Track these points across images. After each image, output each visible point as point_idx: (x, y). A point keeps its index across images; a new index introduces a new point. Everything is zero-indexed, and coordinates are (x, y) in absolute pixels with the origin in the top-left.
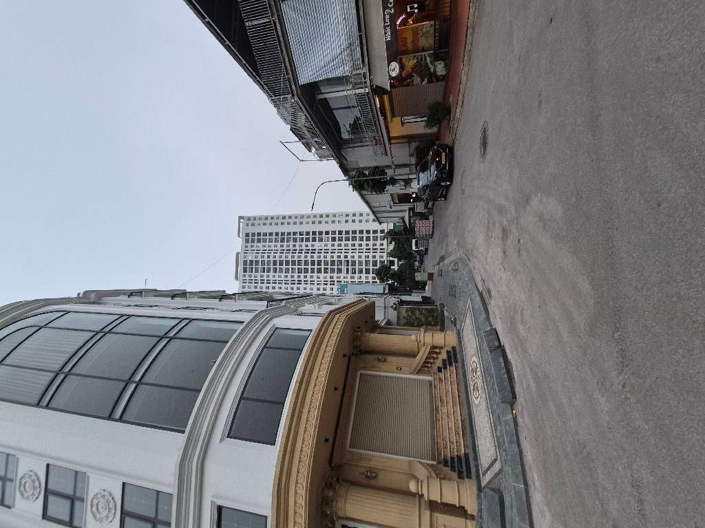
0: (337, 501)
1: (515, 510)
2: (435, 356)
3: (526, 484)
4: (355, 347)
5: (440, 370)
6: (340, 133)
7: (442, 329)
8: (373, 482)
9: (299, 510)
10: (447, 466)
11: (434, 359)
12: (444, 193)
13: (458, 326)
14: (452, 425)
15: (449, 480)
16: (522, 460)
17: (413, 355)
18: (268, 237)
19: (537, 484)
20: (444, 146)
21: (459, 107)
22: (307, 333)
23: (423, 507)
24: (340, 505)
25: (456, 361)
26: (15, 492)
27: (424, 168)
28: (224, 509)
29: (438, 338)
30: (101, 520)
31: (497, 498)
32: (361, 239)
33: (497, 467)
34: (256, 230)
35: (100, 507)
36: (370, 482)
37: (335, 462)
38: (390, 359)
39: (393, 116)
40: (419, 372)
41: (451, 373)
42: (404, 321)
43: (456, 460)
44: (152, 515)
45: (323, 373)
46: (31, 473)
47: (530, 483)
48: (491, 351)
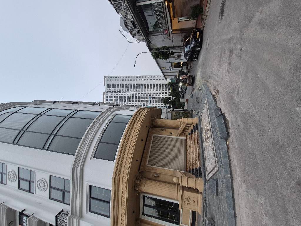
0: (141, 185)
1: (224, 187)
2: (188, 128)
3: (231, 174)
4: (152, 124)
5: (189, 134)
6: (148, 28)
7: (191, 117)
8: (157, 179)
9: (124, 192)
10: (191, 173)
11: (187, 129)
12: (196, 56)
13: (199, 115)
14: (194, 156)
15: (191, 178)
16: (230, 164)
17: (177, 128)
18: (117, 86)
19: (238, 173)
20: (199, 29)
21: (208, 5)
22: (130, 117)
23: (179, 188)
24: (143, 187)
25: (197, 130)
26: (6, 178)
27: (188, 44)
28: (92, 187)
29: (190, 120)
30: (41, 190)
31: (215, 183)
32: (157, 88)
33: (216, 170)
34: (112, 82)
35: (41, 185)
36: (156, 178)
37: (141, 170)
38: (167, 130)
39: (174, 17)
40: (180, 135)
41: (195, 135)
42: (175, 117)
43: (195, 170)
44: (63, 188)
45: (136, 132)
46: (12, 171)
47: (234, 173)
48: (217, 117)
